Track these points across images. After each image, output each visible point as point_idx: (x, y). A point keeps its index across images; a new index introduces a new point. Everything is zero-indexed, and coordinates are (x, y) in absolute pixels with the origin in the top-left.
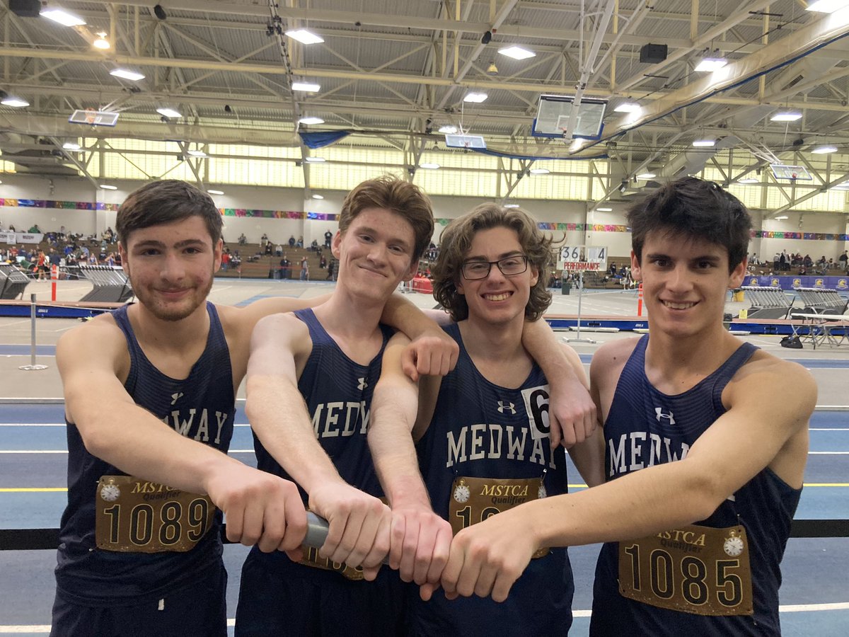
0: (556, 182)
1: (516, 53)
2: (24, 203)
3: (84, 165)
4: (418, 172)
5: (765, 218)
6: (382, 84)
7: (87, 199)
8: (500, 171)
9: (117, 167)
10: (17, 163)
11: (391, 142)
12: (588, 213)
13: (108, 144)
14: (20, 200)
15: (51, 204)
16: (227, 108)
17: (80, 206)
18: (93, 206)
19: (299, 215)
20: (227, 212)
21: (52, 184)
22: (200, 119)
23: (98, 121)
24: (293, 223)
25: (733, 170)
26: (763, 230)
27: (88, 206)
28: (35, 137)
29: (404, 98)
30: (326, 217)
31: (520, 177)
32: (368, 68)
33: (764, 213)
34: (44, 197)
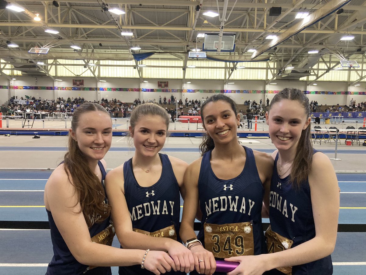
0: (251, 72)
1: (211, 14)
2: (26, 88)
3: (48, 71)
4: (187, 69)
5: (349, 85)
6: (166, 31)
7: (50, 85)
8: (226, 68)
9: (63, 71)
10: (22, 71)
11: (177, 57)
12: (266, 85)
13: (58, 62)
14: (24, 87)
15: (36, 88)
16: (100, 45)
17: (48, 88)
18: (53, 88)
19: (139, 90)
20: (108, 89)
21: (36, 80)
22: (95, 50)
23: (40, 52)
24: (136, 93)
25: (331, 64)
26: (348, 91)
27: (51, 88)
28: (27, 60)
29: (176, 37)
30: (150, 90)
31: (232, 70)
32: (160, 24)
33: (349, 83)
34: (34, 85)
